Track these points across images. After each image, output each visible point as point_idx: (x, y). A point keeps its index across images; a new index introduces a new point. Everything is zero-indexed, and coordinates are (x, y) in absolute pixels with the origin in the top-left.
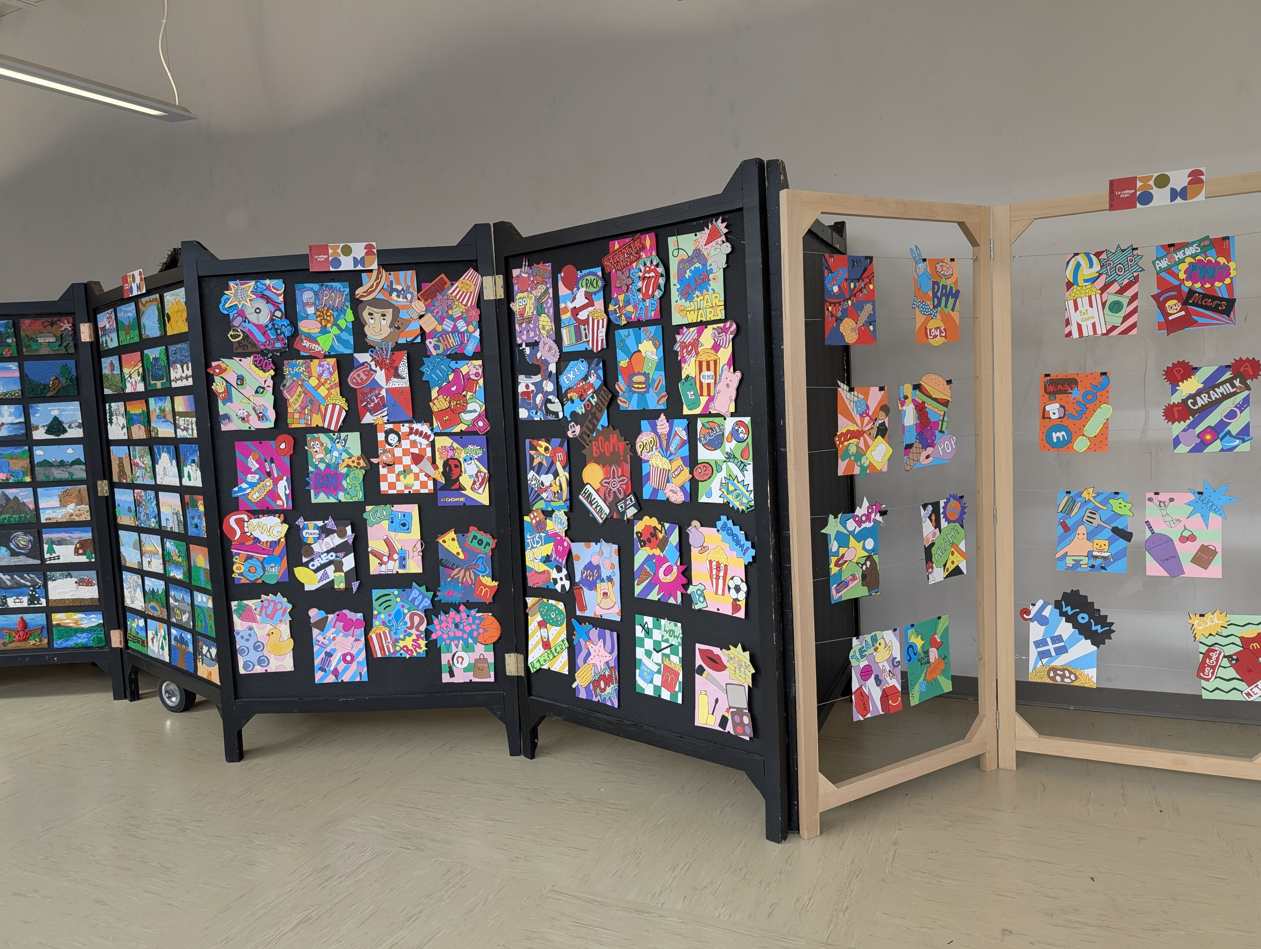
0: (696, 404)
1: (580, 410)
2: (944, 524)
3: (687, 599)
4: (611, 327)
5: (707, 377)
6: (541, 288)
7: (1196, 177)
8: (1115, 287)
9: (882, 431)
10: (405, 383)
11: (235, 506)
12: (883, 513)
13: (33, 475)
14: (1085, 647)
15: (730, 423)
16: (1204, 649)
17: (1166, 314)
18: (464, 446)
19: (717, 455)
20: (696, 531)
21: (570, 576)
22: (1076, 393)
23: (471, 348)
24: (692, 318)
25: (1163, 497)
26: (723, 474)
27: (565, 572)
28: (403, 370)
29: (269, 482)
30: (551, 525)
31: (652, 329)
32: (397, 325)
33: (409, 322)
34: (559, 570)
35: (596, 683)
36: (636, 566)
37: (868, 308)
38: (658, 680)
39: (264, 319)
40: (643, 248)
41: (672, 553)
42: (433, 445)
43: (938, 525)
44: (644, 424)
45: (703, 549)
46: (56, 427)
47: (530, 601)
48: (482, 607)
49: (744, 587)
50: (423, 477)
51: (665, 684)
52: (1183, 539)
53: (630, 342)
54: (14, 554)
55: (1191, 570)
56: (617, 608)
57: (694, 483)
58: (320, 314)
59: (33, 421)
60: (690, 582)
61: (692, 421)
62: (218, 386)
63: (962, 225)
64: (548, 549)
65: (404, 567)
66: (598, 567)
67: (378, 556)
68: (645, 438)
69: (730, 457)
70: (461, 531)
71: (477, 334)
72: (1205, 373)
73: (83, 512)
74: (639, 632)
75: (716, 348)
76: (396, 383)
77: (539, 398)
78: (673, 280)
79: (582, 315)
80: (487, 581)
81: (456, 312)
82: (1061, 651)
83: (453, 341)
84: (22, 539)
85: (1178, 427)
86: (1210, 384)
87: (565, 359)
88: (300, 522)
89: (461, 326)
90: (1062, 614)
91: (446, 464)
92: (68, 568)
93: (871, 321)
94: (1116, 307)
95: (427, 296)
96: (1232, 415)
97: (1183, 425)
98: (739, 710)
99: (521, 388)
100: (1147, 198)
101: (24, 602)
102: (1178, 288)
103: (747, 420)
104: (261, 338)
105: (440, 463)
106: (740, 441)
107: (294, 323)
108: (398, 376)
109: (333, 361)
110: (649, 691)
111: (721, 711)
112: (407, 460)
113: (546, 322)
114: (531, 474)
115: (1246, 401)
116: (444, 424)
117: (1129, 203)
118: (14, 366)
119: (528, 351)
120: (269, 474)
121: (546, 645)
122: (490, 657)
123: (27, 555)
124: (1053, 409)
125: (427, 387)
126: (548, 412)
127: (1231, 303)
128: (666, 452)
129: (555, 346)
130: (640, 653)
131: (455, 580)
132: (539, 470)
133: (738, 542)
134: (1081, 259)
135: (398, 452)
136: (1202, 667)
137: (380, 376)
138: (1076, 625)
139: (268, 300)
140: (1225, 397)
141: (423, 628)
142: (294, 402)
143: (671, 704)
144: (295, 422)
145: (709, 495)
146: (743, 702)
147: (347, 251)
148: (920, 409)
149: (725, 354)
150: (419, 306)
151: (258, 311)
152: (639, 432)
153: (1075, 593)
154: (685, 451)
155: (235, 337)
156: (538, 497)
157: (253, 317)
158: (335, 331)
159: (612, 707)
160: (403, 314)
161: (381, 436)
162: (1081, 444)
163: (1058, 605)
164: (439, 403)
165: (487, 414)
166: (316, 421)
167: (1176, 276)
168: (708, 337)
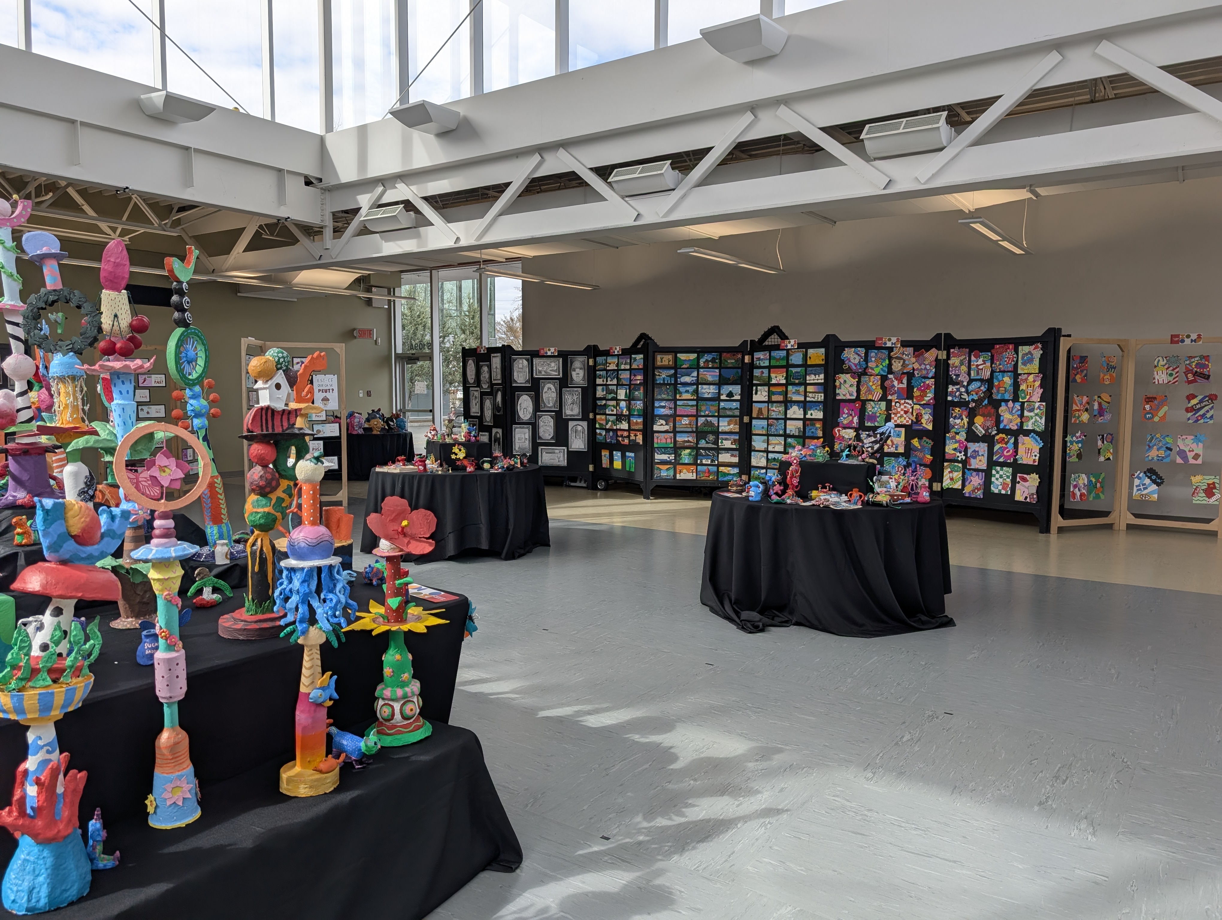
0: (1025, 398)
1: (976, 397)
2: (1105, 442)
3: (1015, 460)
4: (993, 372)
5: (1030, 390)
6: (963, 357)
7: (1199, 336)
8: (1171, 368)
9: (1087, 410)
10: (905, 386)
11: (838, 425)
12: (1085, 436)
13: (719, 413)
14: (1154, 487)
15: (1037, 405)
16: (1195, 487)
17: (1188, 378)
18: (924, 409)
19: (1032, 414)
20: (1021, 438)
21: (966, 455)
22: (1156, 402)
23: (930, 375)
24: (1026, 371)
25: (1184, 437)
26: (1034, 420)
27: (963, 453)
28: (905, 381)
29: (851, 418)
30: (958, 437)
31: (1009, 374)
32: (904, 365)
33: (908, 365)
34: (960, 452)
35: (973, 491)
36: (995, 450)
37: (1085, 372)
38: (1000, 487)
39: (857, 361)
40: (1009, 348)
41: (1010, 446)
42: (912, 408)
43: (1103, 442)
44: (1003, 404)
45: (1023, 444)
46: (730, 395)
47: (946, 464)
48: (925, 466)
49: (1038, 455)
50: (907, 419)
51: (1003, 488)
52: (1190, 451)
53: (1000, 377)
54: (707, 443)
55: (1192, 461)
56: (985, 465)
57: (1022, 423)
58: (876, 361)
59: (721, 392)
60: (1017, 454)
61: (1023, 404)
62: (837, 383)
63: (1119, 345)
64: (956, 445)
65: (896, 450)
66: (978, 451)
67: (888, 446)
68: (1003, 408)
69: (1037, 415)
70: (920, 438)
71: (934, 370)
72: (1200, 397)
73: (736, 428)
74: (994, 472)
75: (1034, 381)
76: (901, 386)
77: (957, 394)
78: (1020, 359)
79: (980, 367)
80: (929, 457)
81: (926, 362)
82: (1145, 489)
83: (924, 372)
84: (711, 437)
85: (1190, 414)
86: (1201, 401)
87: (971, 381)
88: (860, 432)
89: (928, 367)
90: (1146, 476)
91: (917, 415)
92: (727, 450)
93: (1086, 375)
94: (1171, 375)
95: (916, 357)
96: (1208, 411)
97: (1191, 414)
98: (1033, 494)
99: (950, 390)
100: (1183, 341)
101: (709, 462)
102: (1192, 370)
103: (1044, 404)
104: (854, 368)
105: (915, 414)
106: (1040, 410)
107: (867, 363)
108: (902, 383)
109: (879, 377)
110: (996, 491)
111: (1025, 495)
112: (902, 413)
113: (964, 368)
114: (951, 419)
115: (1213, 407)
116: (918, 401)
117: (1177, 342)
118: (717, 371)
119: (954, 377)
120: (851, 415)
121: (952, 479)
122: (927, 484)
123: (712, 444)
124: (1147, 407)
125: (913, 388)
126: (961, 398)
127: (1209, 376)
128: (1011, 413)
129: (967, 376)
130: (993, 479)
131: (916, 456)
132: (955, 418)
133: (1037, 441)
134: (1160, 358)
135: (899, 410)
136: (1194, 493)
137: (896, 383)
138: (1151, 480)
139: (859, 355)
140: (1206, 406)
141: (902, 472)
142: (863, 390)
143: (1006, 495)
144: (863, 397)
145: (1027, 426)
146: (1035, 491)
147: (890, 340)
148: (1100, 404)
149: (1038, 383)
150: (914, 360)
151: (855, 359)
152: (1001, 406)
153: (1151, 469)
154: (1019, 413)
155: (845, 367)
156: (953, 427)
157: (852, 361)
158: (881, 367)
159: (980, 498)
160: (907, 362)
161: (893, 404)
162: (1156, 419)
163: (1145, 473)
164: (916, 393)
165: (935, 398)
166: (870, 397)
167: (1191, 366)
168: (1031, 378)
